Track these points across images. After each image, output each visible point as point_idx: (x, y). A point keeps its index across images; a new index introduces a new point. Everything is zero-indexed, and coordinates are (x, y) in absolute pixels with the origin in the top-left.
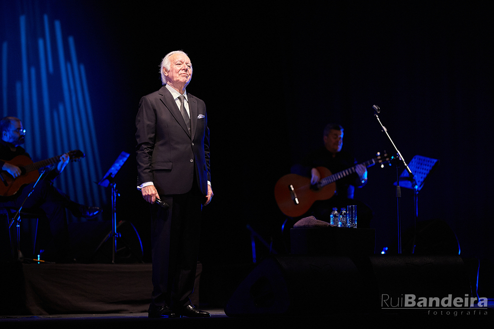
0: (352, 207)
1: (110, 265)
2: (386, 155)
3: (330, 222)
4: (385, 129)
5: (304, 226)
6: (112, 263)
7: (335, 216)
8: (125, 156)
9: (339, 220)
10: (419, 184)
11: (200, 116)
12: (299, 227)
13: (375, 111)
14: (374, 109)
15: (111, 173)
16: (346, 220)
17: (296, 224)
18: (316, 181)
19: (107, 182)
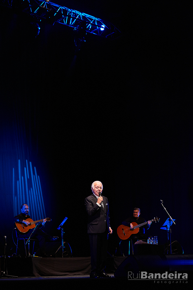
0: (156, 237)
1: (61, 258)
2: (157, 218)
3: (147, 242)
4: (165, 209)
5: (139, 244)
6: (62, 257)
7: (149, 240)
8: (66, 219)
9: (150, 241)
10: (169, 228)
11: (107, 204)
12: (137, 244)
13: (161, 202)
14: (161, 201)
15: (61, 225)
16: (153, 242)
17: (135, 243)
18: (133, 228)
19: (60, 228)
